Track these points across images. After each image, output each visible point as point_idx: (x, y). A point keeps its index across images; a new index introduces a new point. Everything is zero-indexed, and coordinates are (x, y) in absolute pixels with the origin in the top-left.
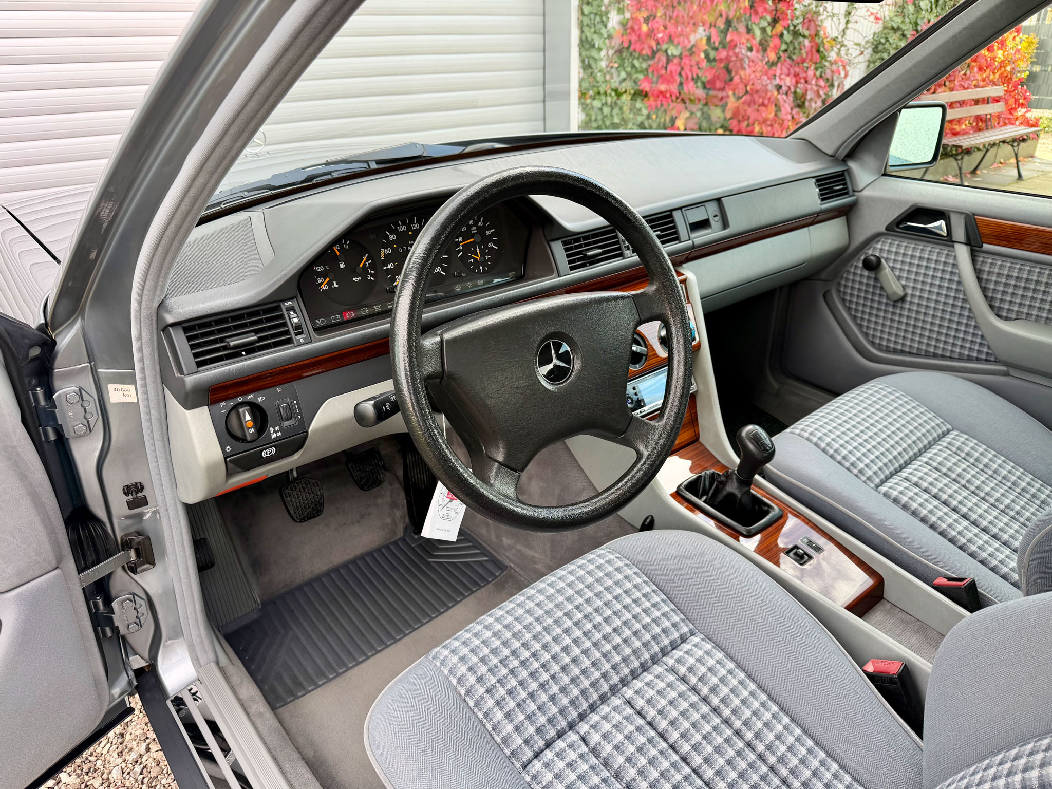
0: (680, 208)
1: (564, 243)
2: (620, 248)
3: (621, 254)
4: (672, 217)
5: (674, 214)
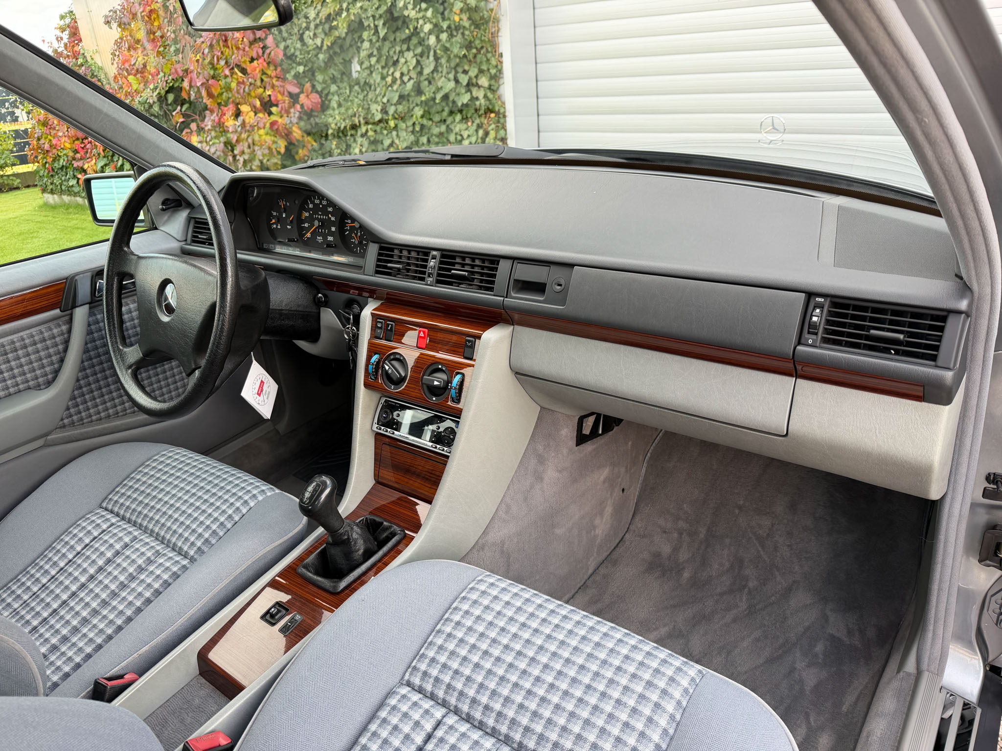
0: (514, 259)
1: (381, 248)
2: (424, 273)
3: (423, 279)
4: (498, 264)
5: (502, 262)
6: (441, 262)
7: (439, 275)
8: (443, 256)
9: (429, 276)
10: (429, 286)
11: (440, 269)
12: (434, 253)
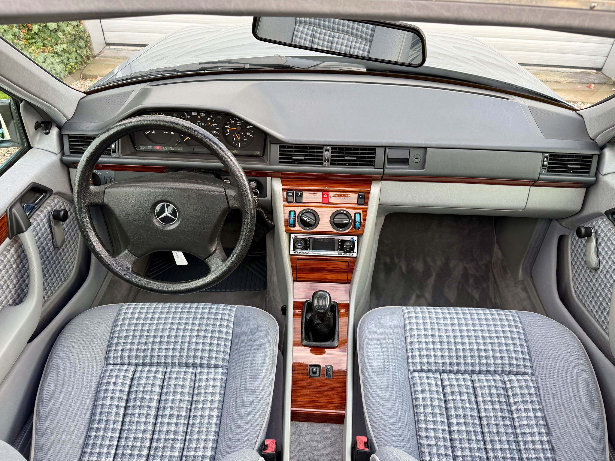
0: (385, 147)
1: (280, 147)
2: (322, 160)
3: (321, 164)
4: (375, 151)
5: (377, 149)
6: (332, 152)
7: (332, 160)
8: (332, 148)
9: (325, 161)
10: (327, 168)
11: (332, 156)
12: (327, 147)
